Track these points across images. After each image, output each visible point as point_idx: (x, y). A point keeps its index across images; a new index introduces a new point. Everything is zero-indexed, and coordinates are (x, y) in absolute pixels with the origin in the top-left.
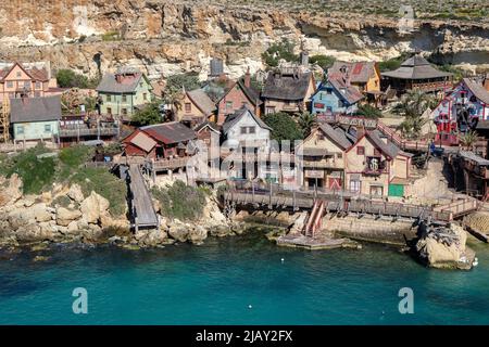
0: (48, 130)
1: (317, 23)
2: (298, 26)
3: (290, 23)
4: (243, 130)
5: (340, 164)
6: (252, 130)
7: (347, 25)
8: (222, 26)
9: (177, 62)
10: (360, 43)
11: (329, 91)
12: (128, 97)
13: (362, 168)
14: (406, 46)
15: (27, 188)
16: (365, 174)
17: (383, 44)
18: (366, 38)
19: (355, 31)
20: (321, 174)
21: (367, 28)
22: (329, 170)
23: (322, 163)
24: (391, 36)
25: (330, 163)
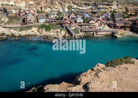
0: (44, 21)
1: (76, 2)
2: (73, 3)
3: (71, 2)
4: (79, 20)
5: (95, 25)
6: (81, 20)
7: (82, 3)
8: (59, 2)
9: (57, 9)
10: (83, 6)
11: (87, 14)
12: (54, 15)
13: (98, 25)
14: (91, 7)
15: (46, 30)
16: (99, 26)
17: (87, 6)
18: (85, 5)
19: (83, 4)
20: (92, 26)
21: (85, 3)
22: (93, 26)
23: (92, 25)
24: (89, 5)
25: (94, 25)
